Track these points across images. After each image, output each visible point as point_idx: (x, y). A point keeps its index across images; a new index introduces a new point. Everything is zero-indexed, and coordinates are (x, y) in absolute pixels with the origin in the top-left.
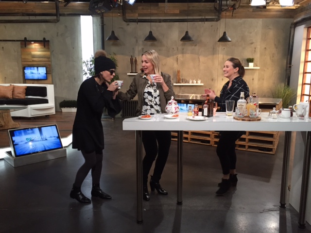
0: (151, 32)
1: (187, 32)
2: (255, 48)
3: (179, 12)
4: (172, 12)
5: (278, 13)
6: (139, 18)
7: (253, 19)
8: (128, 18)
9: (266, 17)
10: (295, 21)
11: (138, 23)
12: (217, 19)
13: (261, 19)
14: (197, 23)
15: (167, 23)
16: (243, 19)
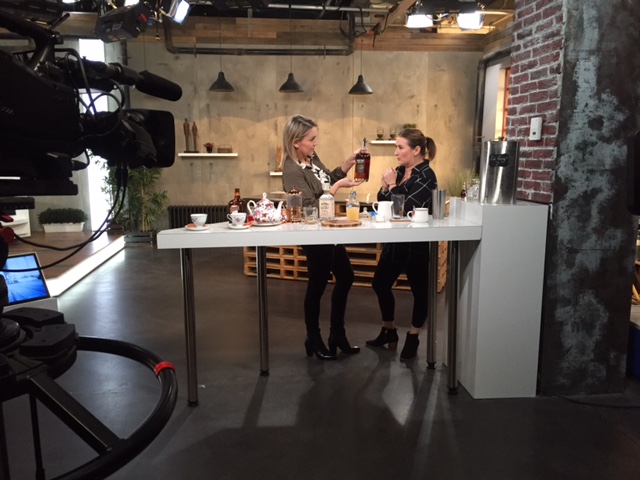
0: (221, 75)
1: (291, 75)
2: (418, 106)
3: (275, 37)
4: (262, 36)
5: (457, 42)
6: (199, 46)
7: (412, 52)
8: (176, 45)
9: (435, 48)
10: (485, 57)
11: (198, 56)
12: (347, 51)
13: (427, 53)
14: (310, 59)
15: (254, 57)
16: (395, 52)
